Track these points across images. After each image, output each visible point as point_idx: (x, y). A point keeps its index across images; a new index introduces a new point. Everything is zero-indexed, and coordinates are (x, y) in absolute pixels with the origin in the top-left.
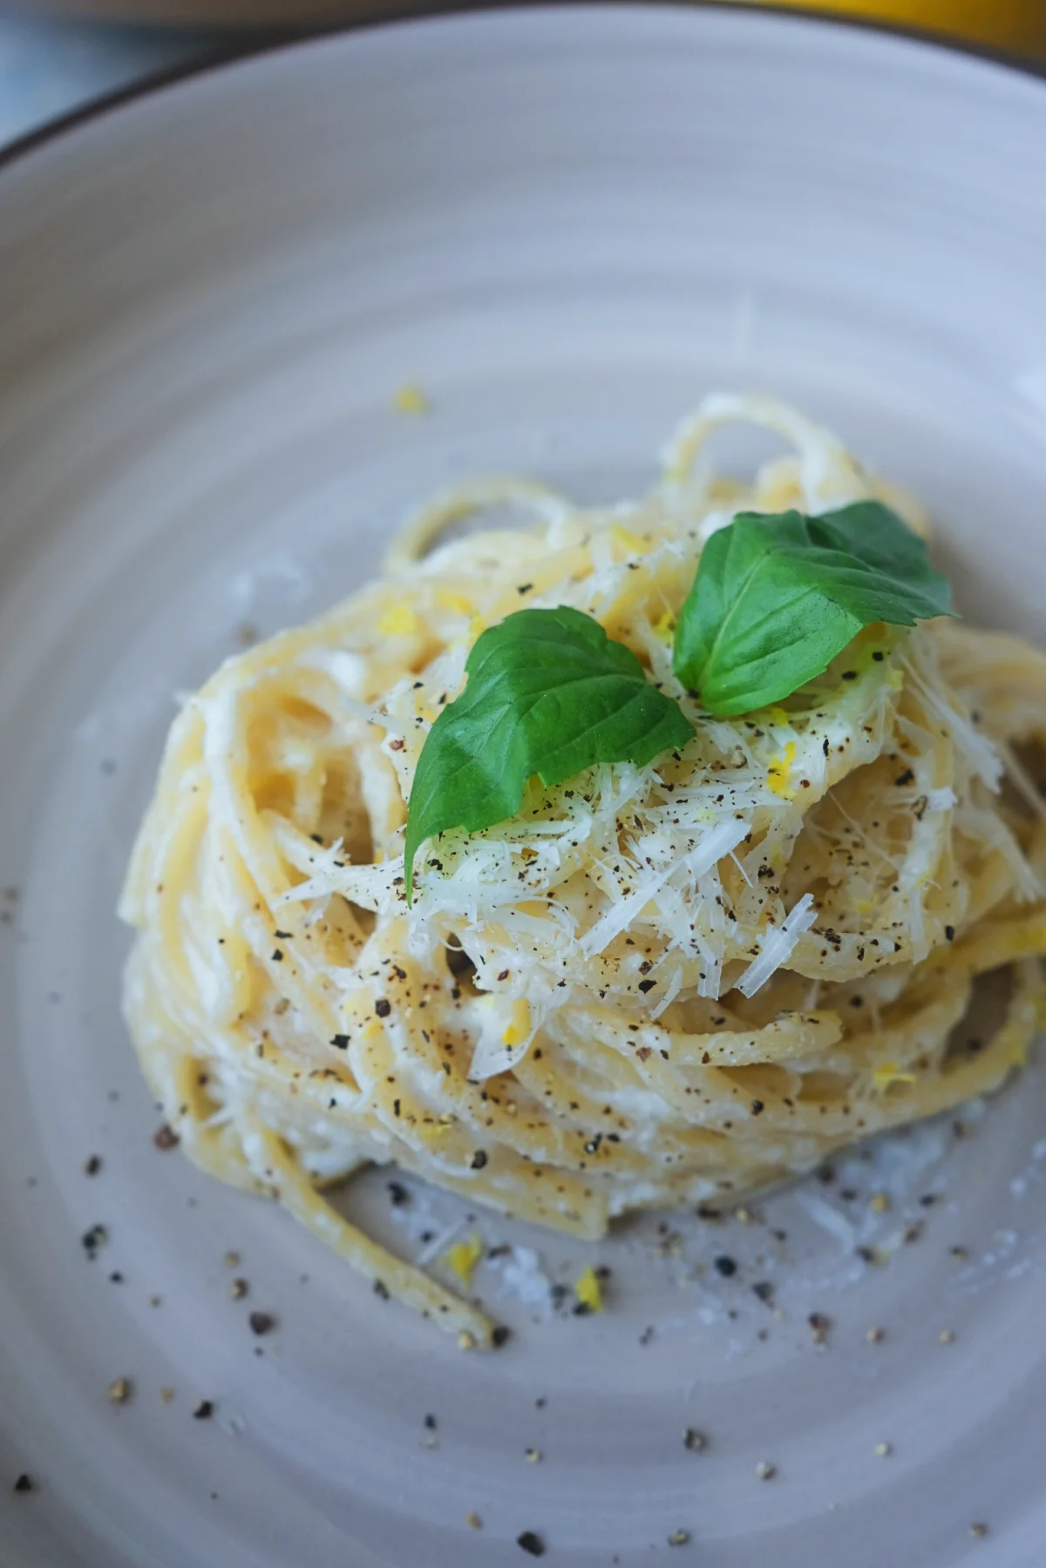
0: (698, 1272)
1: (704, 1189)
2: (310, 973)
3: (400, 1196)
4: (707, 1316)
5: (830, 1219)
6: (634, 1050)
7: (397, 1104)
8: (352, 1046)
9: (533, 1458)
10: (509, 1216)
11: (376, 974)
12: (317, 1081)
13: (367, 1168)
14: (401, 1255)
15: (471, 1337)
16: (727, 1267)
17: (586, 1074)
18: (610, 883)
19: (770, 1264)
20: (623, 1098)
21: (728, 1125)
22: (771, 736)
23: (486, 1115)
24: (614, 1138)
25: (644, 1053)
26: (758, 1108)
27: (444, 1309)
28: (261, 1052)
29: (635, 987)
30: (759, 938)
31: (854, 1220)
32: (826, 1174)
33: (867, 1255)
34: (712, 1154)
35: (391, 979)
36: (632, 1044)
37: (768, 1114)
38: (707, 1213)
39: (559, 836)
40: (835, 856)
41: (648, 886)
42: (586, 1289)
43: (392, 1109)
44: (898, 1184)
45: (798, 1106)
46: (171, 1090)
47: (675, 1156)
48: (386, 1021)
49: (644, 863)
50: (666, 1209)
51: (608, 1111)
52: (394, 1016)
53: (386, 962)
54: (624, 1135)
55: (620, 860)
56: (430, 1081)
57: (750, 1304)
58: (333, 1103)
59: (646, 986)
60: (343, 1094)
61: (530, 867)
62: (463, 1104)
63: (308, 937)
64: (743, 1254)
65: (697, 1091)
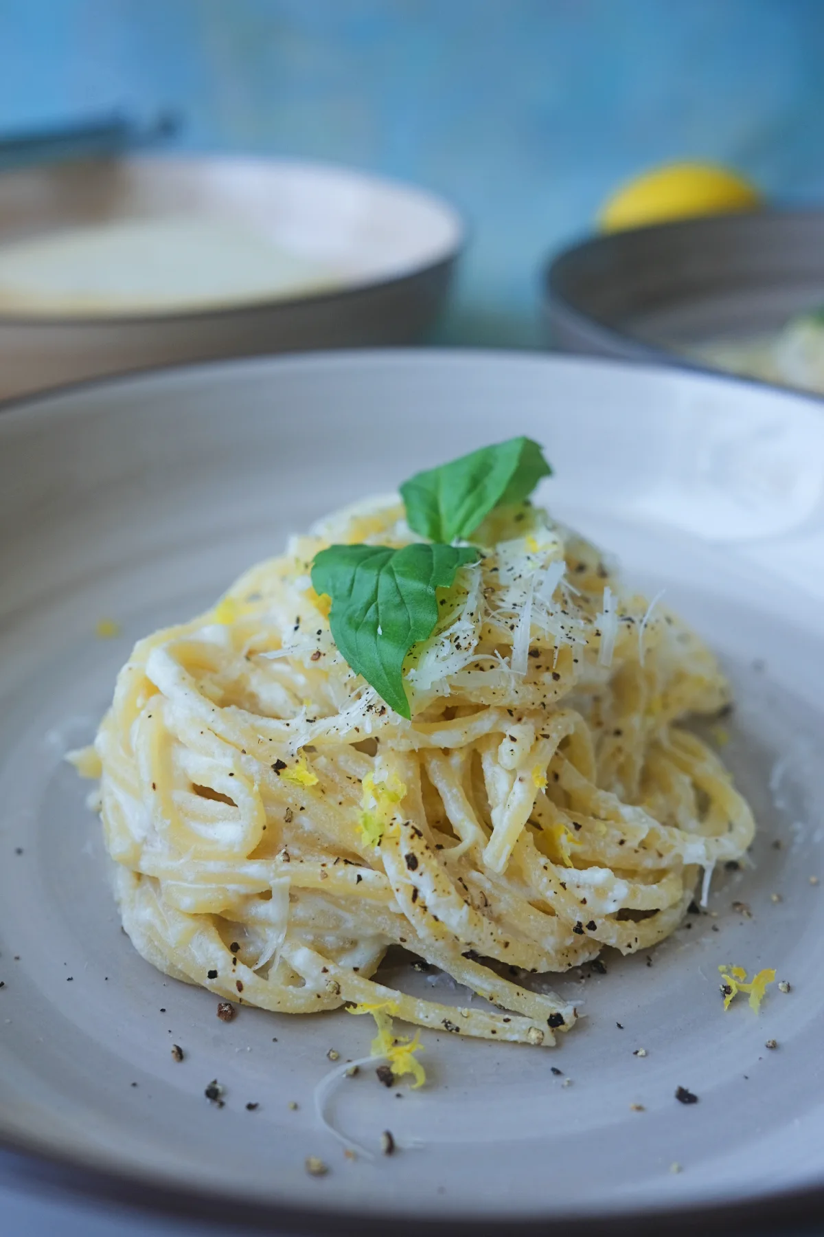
15: (536, 1029)
27: (507, 1021)
28: (287, 856)
30: (596, 624)
46: (216, 954)
61: (459, 641)
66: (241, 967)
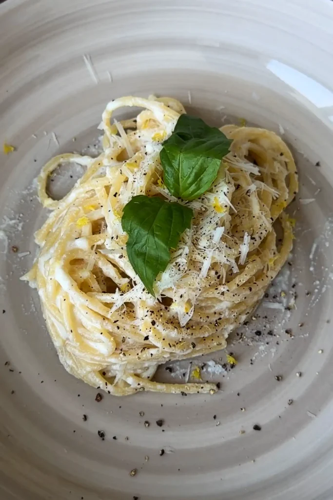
0: (253, 339)
1: (243, 318)
2: (128, 327)
3: (171, 370)
4: (262, 348)
5: (276, 306)
6: (220, 294)
7: (169, 344)
8: (150, 338)
9: (244, 410)
10: (203, 355)
11: (146, 316)
12: (143, 352)
13: (159, 367)
14: (181, 382)
15: (213, 390)
16: (258, 333)
17: (206, 307)
18: (199, 258)
19: (268, 326)
20: (218, 307)
21: (245, 298)
22: (206, 198)
23: (191, 333)
24: (220, 319)
25: (223, 294)
26: (251, 289)
27: (202, 388)
28: (124, 354)
29: (216, 279)
30: (239, 250)
31: (280, 302)
32: (266, 295)
33: (288, 308)
34: (243, 308)
35: (151, 315)
36: (219, 293)
37: (253, 290)
38: (246, 323)
39: (181, 255)
40: (236, 218)
41: (209, 253)
42: (231, 360)
43: (169, 346)
44: (284, 287)
45: (257, 283)
46: (100, 382)
47: (235, 314)
48: (155, 326)
49: (205, 249)
50: (236, 329)
51: (215, 313)
52: (157, 323)
53: (148, 311)
54: (222, 316)
55: (198, 251)
56: (174, 334)
57: (270, 338)
58: (152, 355)
59: (218, 277)
60: (153, 351)
61: (180, 267)
62: (185, 334)
63: (123, 318)
64: (260, 327)
65: (236, 294)
66: (109, 386)
